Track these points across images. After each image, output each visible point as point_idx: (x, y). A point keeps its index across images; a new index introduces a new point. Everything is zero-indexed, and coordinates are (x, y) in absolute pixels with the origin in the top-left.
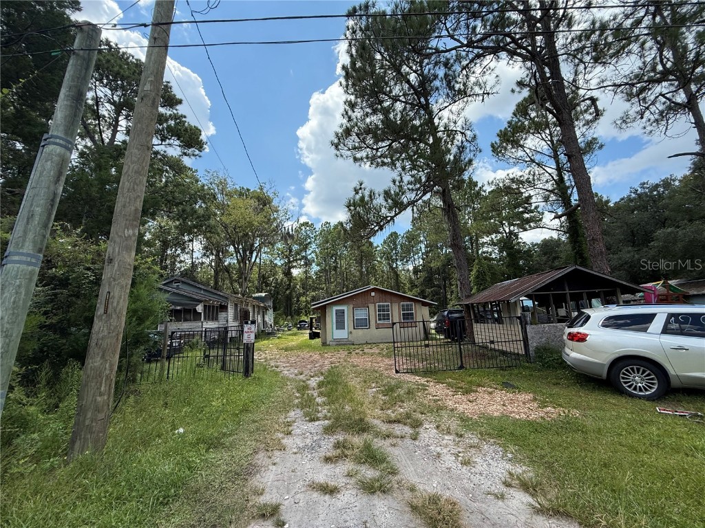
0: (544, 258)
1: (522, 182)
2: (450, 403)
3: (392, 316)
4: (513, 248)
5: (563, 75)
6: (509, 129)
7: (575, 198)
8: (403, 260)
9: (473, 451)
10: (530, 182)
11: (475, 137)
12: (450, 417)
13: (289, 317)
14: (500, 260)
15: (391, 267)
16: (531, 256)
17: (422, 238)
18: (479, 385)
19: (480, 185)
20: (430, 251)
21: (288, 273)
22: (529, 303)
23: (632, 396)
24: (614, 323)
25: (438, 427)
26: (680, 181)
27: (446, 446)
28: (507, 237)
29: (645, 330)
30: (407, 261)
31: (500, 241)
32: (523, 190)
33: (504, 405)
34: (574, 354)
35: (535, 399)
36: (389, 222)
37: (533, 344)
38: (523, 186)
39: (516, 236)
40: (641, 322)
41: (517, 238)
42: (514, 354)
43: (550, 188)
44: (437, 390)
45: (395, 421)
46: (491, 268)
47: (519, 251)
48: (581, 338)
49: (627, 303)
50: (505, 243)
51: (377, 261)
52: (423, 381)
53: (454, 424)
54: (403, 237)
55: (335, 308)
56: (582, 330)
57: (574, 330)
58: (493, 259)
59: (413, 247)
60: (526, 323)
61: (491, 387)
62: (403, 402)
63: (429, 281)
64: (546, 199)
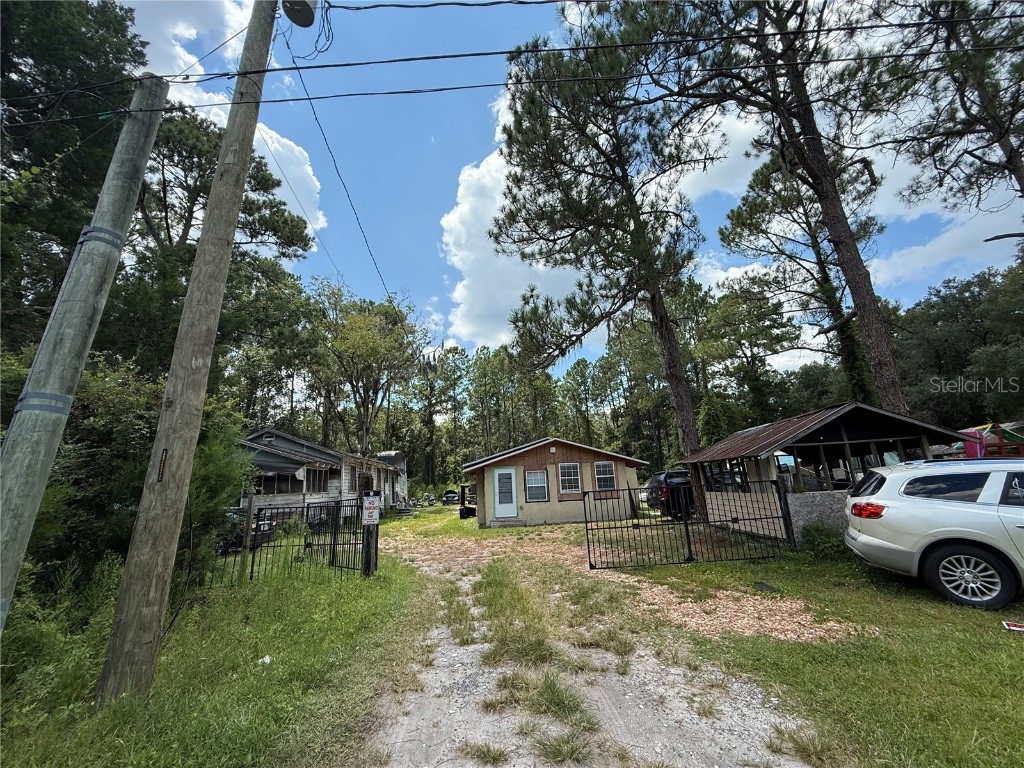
0: (806, 394)
1: (767, 283)
2: (675, 616)
3: (582, 483)
4: (757, 379)
5: (820, 129)
6: (744, 208)
7: (848, 303)
8: (596, 400)
9: (716, 692)
10: (779, 282)
11: (695, 220)
12: (676, 639)
13: (431, 486)
14: (739, 398)
15: (579, 410)
16: (787, 391)
17: (623, 368)
18: (719, 588)
19: (705, 288)
20: (636, 385)
21: (428, 422)
22: (788, 460)
23: (960, 602)
24: (921, 488)
25: (658, 654)
26: (1003, 276)
27: (673, 685)
28: (748, 363)
29: (973, 499)
30: (602, 402)
31: (738, 369)
32: (769, 295)
33: (760, 619)
34: (863, 537)
35: (807, 609)
36: (573, 343)
37: (798, 523)
38: (770, 288)
39: (762, 361)
40: (966, 487)
41: (764, 365)
42: (770, 538)
43: (809, 291)
44: (654, 594)
45: (591, 644)
46: (726, 408)
47: (768, 384)
48: (874, 512)
49: (938, 458)
50: (746, 372)
51: (558, 401)
52: (632, 580)
53: (684, 650)
54: (595, 367)
55: (498, 472)
56: (874, 500)
57: (862, 500)
58: (729, 396)
59: (610, 380)
60: (786, 492)
61: (737, 590)
62: (603, 614)
63: (634, 431)
64: (805, 307)
